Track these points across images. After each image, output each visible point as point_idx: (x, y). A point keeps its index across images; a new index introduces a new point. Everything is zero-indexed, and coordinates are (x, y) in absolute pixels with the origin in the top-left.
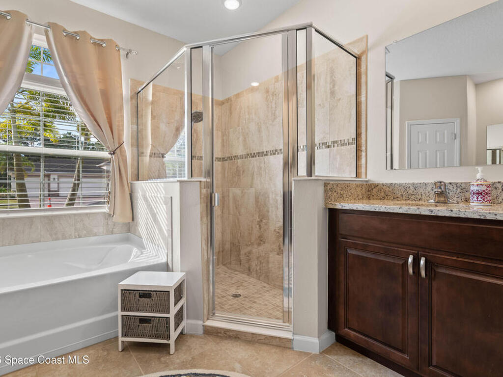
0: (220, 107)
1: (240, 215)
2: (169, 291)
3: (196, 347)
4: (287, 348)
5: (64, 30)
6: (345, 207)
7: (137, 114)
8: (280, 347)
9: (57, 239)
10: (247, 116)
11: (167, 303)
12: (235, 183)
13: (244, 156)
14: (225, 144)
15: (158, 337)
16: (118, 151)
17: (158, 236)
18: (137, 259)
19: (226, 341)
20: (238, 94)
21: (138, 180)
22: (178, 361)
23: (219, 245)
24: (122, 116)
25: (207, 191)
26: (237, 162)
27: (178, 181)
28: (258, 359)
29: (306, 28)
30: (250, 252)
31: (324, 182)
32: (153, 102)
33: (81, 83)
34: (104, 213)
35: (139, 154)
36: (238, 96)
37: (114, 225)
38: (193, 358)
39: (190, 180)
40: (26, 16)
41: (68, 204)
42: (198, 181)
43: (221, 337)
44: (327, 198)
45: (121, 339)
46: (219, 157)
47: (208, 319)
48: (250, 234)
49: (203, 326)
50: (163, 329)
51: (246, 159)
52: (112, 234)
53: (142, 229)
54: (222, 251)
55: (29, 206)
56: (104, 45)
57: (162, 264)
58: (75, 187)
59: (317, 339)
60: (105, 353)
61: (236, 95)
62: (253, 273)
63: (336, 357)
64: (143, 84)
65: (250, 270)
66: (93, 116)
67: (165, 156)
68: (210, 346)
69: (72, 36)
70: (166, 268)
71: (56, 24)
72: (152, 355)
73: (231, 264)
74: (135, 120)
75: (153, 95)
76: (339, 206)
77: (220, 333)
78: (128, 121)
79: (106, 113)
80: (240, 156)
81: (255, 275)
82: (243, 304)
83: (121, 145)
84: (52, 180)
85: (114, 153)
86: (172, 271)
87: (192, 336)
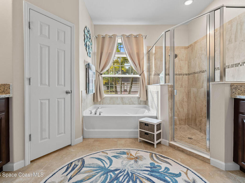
0: (187, 49)
1: (196, 101)
2: (154, 125)
3: (164, 149)
4: (207, 162)
5: (126, 36)
6: (242, 97)
7: (149, 59)
8: (203, 161)
9: (124, 104)
10: (200, 52)
11: (153, 129)
12: (194, 86)
13: (198, 72)
14: (189, 67)
15: (150, 141)
16: (142, 74)
17: (154, 107)
18: (147, 113)
19: (177, 151)
20: (196, 42)
21: (149, 85)
22: (157, 151)
23: (186, 115)
24: (144, 61)
25: (171, 89)
26: (195, 75)
27: (160, 85)
28: (189, 161)
29: (220, 8)
30: (201, 120)
31: (230, 84)
32: (155, 54)
33: (131, 52)
34: (138, 97)
35: (149, 75)
36: (195, 43)
37: (141, 101)
38: (162, 152)
39: (165, 84)
40: (116, 35)
41: (129, 93)
42: (167, 85)
43: (175, 149)
44: (232, 93)
45: (139, 138)
46: (187, 73)
47: (171, 141)
48: (201, 111)
49: (169, 143)
50: (152, 138)
51: (200, 74)
52: (140, 104)
53: (150, 103)
54: (188, 119)
55: (117, 93)
56: (138, 37)
57: (154, 116)
58: (131, 87)
59: (224, 163)
60: (135, 141)
61: (195, 42)
62: (202, 131)
63: (235, 175)
64: (151, 48)
65: (201, 129)
66: (134, 62)
67: (160, 75)
68: (171, 150)
69: (128, 37)
70: (156, 118)
71: (124, 35)
72: (149, 146)
73: (191, 125)
74: (148, 61)
75: (155, 50)
76: (238, 97)
77: (176, 148)
78: (146, 62)
79: (138, 60)
80: (197, 72)
81: (204, 132)
82: (192, 142)
83: (143, 72)
84: (125, 85)
85: (141, 75)
86: (158, 119)
87: (164, 145)
